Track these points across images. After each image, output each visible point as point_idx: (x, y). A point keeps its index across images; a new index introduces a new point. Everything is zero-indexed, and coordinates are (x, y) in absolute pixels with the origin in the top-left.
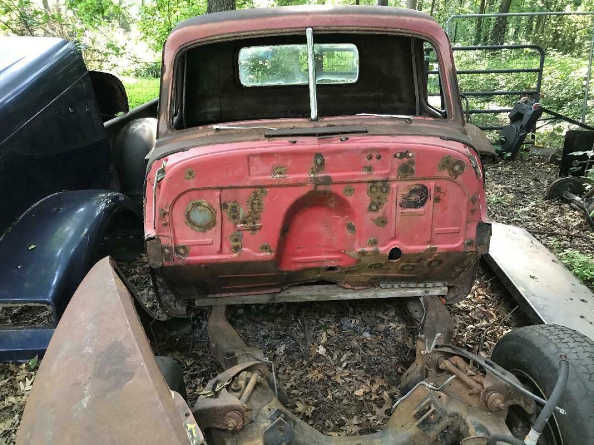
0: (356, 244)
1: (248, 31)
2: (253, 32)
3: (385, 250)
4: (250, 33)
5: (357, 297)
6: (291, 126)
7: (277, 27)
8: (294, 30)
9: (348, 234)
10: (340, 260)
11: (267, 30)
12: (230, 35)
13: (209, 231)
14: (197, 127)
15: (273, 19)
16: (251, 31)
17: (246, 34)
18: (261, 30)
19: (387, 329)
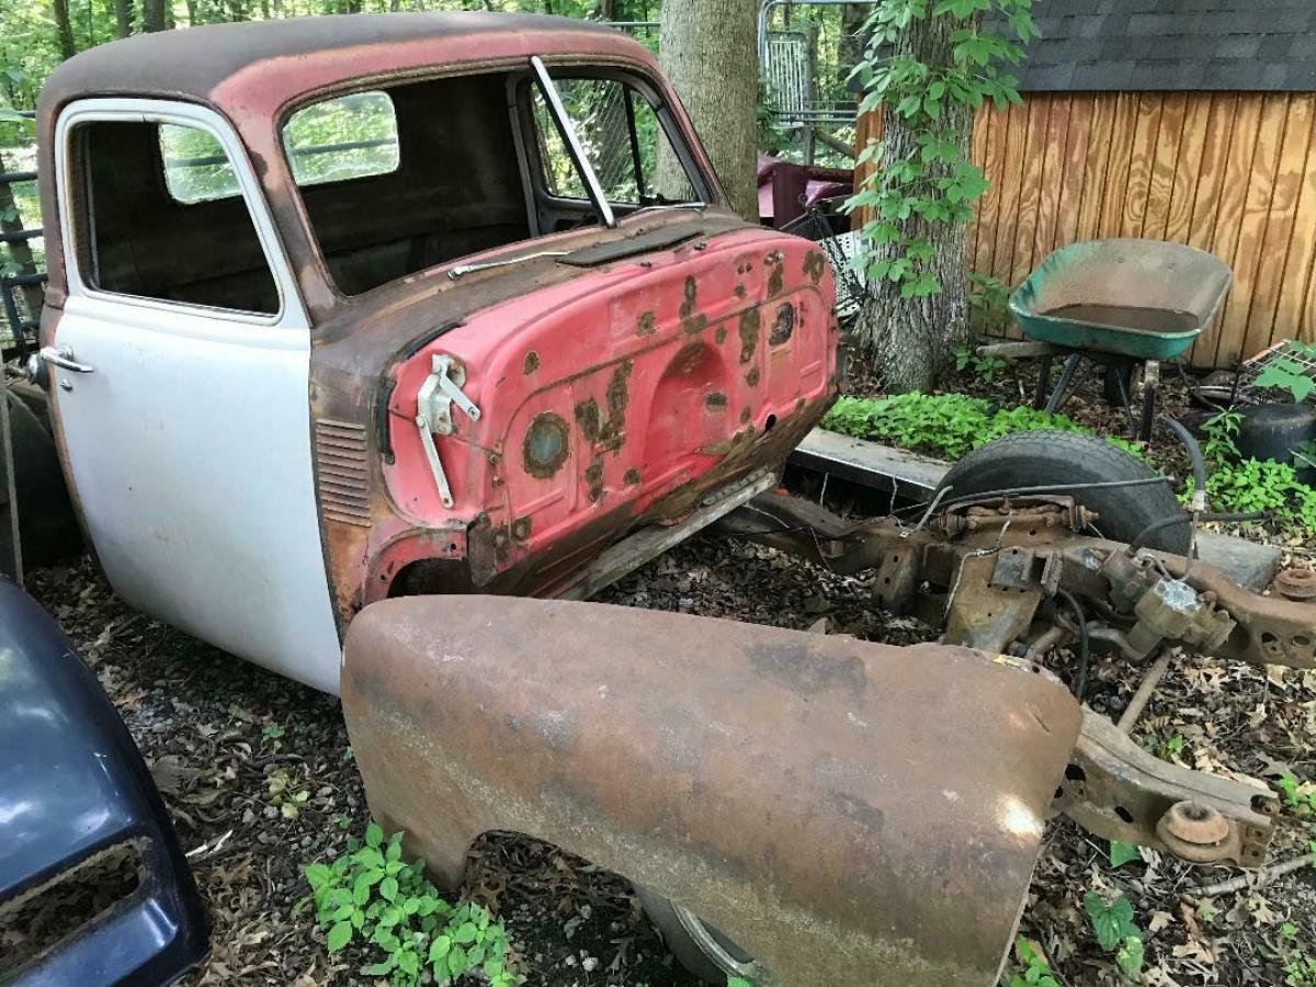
0: (729, 425)
1: (422, 67)
2: (433, 68)
3: (759, 423)
4: (427, 70)
5: (687, 535)
6: (589, 242)
7: (476, 56)
8: (508, 60)
9: (709, 415)
10: (693, 468)
11: (459, 62)
12: (386, 76)
13: (558, 473)
14: (398, 281)
15: (457, 40)
16: (429, 66)
17: (420, 71)
18: (448, 64)
19: (693, 584)
